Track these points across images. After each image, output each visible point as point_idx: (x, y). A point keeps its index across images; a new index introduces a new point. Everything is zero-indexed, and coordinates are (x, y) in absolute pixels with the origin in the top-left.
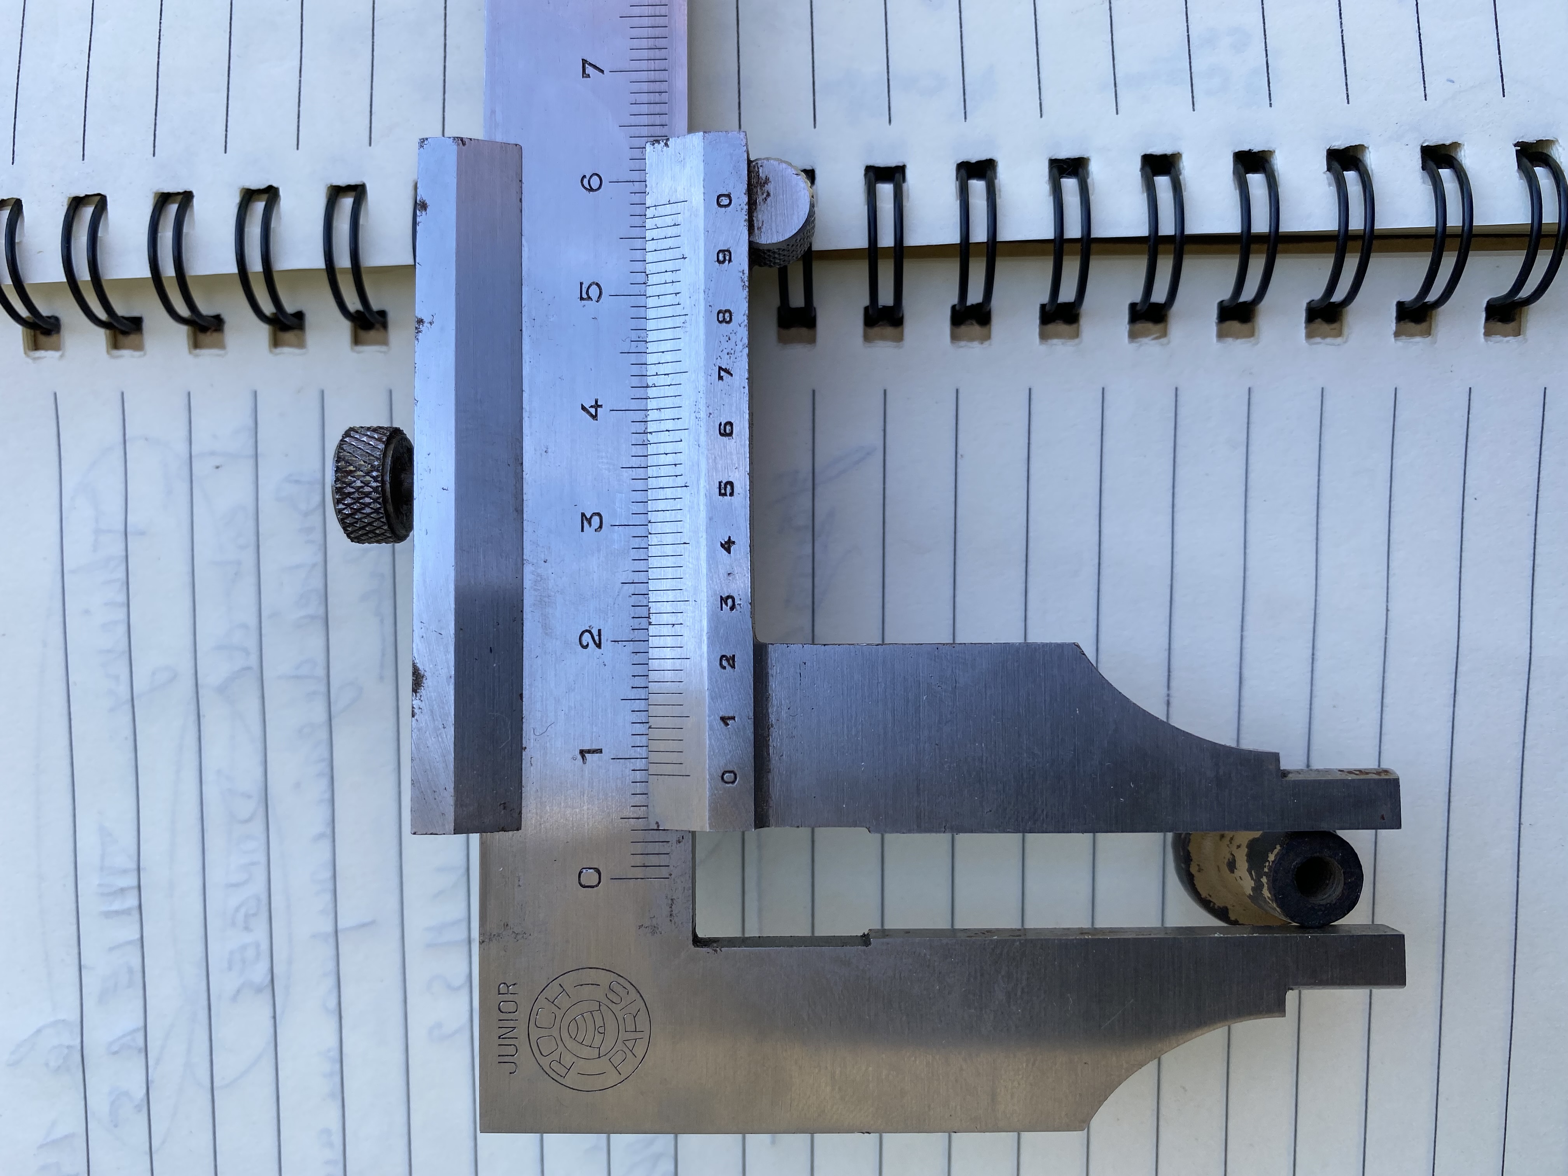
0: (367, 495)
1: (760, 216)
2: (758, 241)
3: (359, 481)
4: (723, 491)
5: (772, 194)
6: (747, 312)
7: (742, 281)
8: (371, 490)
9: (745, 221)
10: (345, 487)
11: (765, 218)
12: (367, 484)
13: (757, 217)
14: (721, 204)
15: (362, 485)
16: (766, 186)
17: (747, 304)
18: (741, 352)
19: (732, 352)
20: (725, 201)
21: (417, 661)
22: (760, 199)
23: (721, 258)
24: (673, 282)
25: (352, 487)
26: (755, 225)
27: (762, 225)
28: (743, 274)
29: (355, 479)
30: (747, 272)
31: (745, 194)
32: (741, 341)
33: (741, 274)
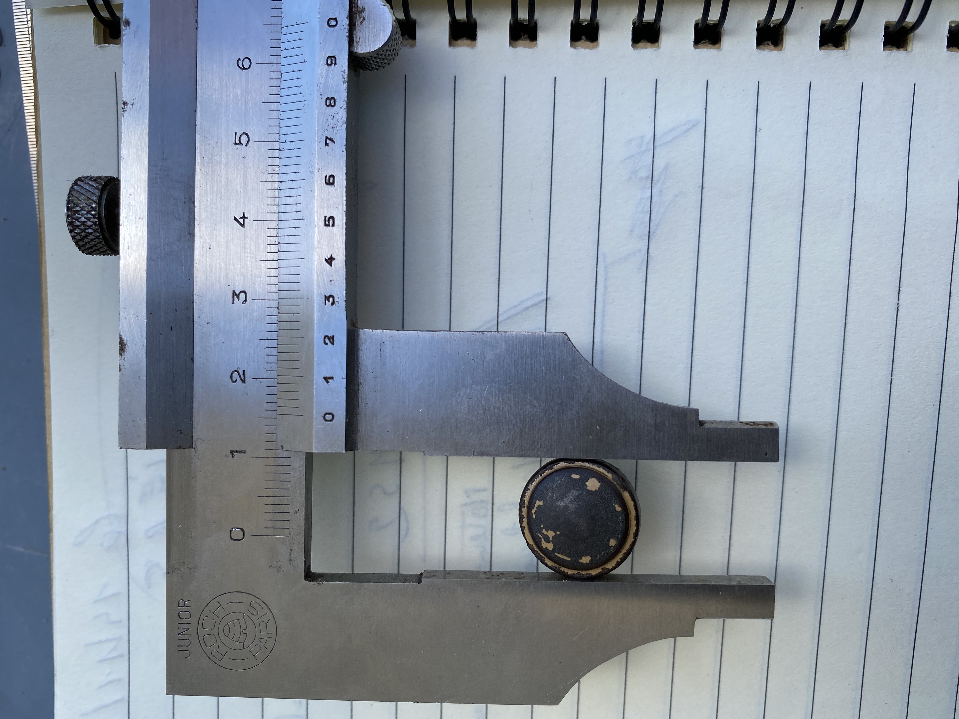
0: (90, 227)
1: (358, 34)
2: (356, 51)
3: (83, 218)
4: (327, 223)
5: (366, 19)
6: (346, 99)
7: (343, 78)
8: (92, 224)
9: (347, 36)
10: (74, 222)
11: (361, 35)
12: (89, 219)
13: (356, 35)
14: (330, 25)
15: (85, 220)
16: (363, 13)
17: (346, 94)
18: (341, 126)
19: (336, 127)
20: (333, 23)
21: (122, 334)
22: (358, 23)
23: (329, 62)
24: (297, 78)
25: (79, 222)
26: (355, 40)
27: (359, 40)
28: (344, 73)
29: (80, 216)
30: (347, 71)
31: (347, 18)
32: (341, 119)
33: (343, 73)
